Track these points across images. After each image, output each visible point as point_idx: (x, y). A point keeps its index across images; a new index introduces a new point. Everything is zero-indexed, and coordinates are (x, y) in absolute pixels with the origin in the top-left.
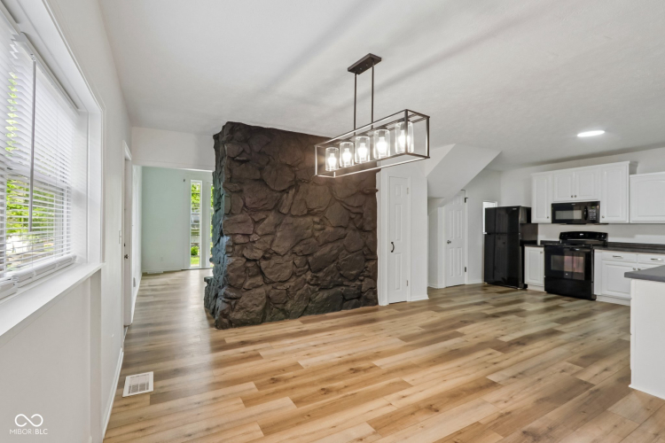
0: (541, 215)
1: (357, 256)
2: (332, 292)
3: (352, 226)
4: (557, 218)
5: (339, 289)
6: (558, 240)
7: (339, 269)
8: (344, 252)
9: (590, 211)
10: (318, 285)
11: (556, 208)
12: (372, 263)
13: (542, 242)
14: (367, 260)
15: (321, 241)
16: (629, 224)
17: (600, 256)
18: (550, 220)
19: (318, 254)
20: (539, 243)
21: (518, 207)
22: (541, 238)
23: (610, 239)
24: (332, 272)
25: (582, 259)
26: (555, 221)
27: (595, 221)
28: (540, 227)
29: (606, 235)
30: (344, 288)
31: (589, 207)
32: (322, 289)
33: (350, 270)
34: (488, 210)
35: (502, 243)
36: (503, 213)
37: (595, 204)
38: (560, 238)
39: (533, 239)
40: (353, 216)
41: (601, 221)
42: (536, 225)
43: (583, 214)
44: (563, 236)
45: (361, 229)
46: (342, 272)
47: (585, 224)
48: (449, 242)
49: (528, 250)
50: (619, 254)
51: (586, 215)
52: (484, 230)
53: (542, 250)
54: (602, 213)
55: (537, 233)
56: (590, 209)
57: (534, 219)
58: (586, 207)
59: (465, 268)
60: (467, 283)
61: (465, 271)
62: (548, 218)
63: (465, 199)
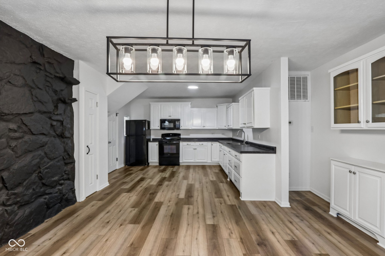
0: (155, 125)
1: (58, 161)
2: (34, 206)
3: (52, 132)
4: (163, 127)
5: (42, 200)
7: (41, 178)
8: (46, 159)
10: (16, 203)
11: (163, 121)
12: (70, 166)
13: (153, 139)
14: (66, 164)
15: (19, 152)
17: (182, 144)
18: (159, 128)
19: (16, 167)
20: (151, 140)
21: (145, 121)
24: (34, 183)
27: (178, 129)
30: (47, 197)
32: (22, 205)
33: (53, 177)
34: (127, 121)
37: (179, 120)
38: (162, 136)
40: (55, 123)
41: (180, 128)
42: (152, 130)
45: (61, 136)
46: (44, 181)
47: (173, 130)
48: (109, 143)
49: (150, 144)
50: (189, 143)
51: (175, 125)
52: (125, 134)
53: (157, 143)
54: (181, 125)
55: (150, 135)
56: (177, 123)
57: (152, 127)
58: (175, 122)
59: (117, 159)
60: (118, 168)
61: (117, 161)
62: (158, 126)
63: (117, 114)
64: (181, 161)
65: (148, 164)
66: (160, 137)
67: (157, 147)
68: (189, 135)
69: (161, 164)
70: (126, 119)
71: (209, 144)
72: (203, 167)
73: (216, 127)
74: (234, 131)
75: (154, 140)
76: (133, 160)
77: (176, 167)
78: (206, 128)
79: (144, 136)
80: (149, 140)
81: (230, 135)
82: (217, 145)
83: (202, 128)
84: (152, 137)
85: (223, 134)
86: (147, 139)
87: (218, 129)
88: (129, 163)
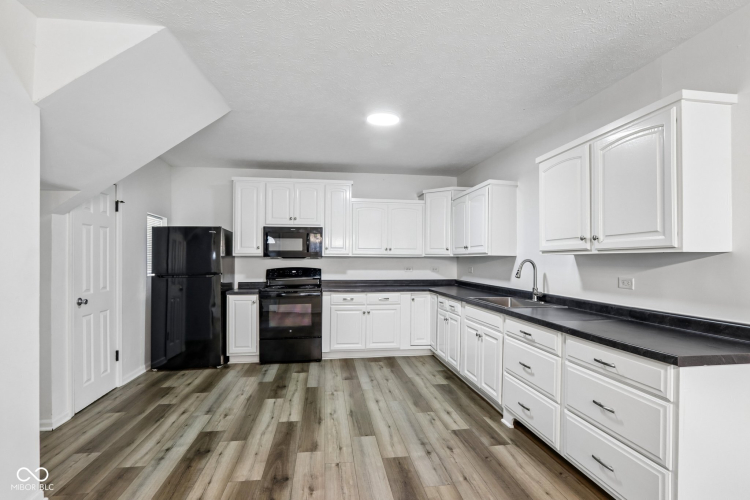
0: (248, 242)
4: (270, 249)
9: (312, 240)
11: (269, 232)
13: (242, 285)
17: (329, 299)
18: (260, 252)
20: (236, 287)
21: (218, 229)
23: (325, 277)
27: (317, 255)
28: (237, 263)
31: (311, 234)
36: (179, 237)
38: (268, 277)
41: (325, 253)
43: (303, 243)
44: (272, 274)
48: (80, 302)
49: (231, 299)
50: (348, 296)
51: (307, 245)
52: (150, 270)
53: (255, 298)
54: (326, 242)
55: (232, 272)
56: (312, 238)
57: (237, 250)
58: (308, 235)
59: (117, 352)
60: (119, 383)
61: (117, 359)
62: (258, 248)
63: (117, 203)
64: (325, 349)
65: (227, 359)
66: (263, 279)
67: (255, 308)
68: (344, 273)
69: (265, 359)
70: (154, 222)
71: (404, 297)
72: (391, 362)
73: (419, 251)
75: (246, 288)
76: (177, 347)
77: (313, 367)
78: (395, 252)
79: (214, 278)
80: (227, 289)
81: (452, 273)
82: (425, 299)
83: (382, 252)
84: (239, 278)
86: (223, 285)
87: (425, 257)
88: (165, 355)
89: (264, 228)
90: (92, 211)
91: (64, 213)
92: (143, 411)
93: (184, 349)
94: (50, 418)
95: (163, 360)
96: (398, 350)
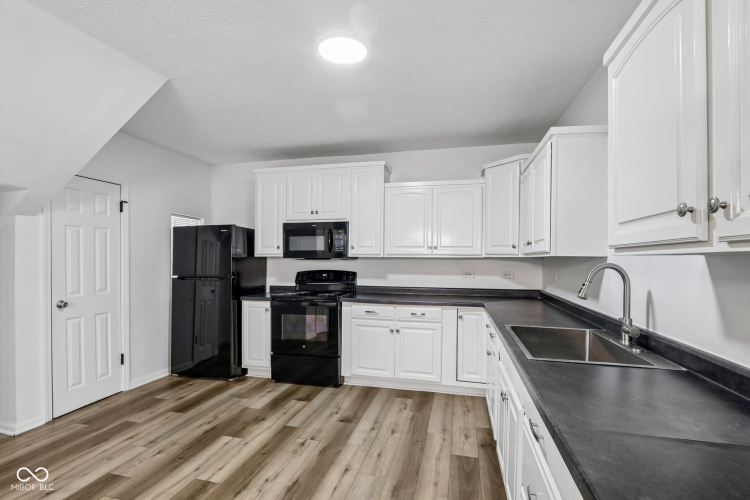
0: (269, 244)
4: (292, 249)
6: (294, 284)
9: (336, 236)
11: (292, 230)
13: (273, 289)
16: (384, 258)
17: (350, 311)
18: (280, 252)
20: (267, 292)
21: (229, 227)
22: (271, 281)
23: (360, 282)
25: (325, 318)
26: (289, 254)
27: (342, 255)
28: (270, 264)
29: (354, 274)
31: (334, 232)
34: (179, 233)
35: (209, 294)
37: (342, 226)
38: (297, 281)
39: (258, 284)
41: (351, 253)
42: (264, 259)
43: (326, 243)
44: (301, 277)
47: (329, 259)
48: (63, 305)
49: (245, 305)
50: (374, 307)
51: (331, 244)
52: (170, 272)
53: (268, 305)
54: (352, 241)
57: (260, 250)
58: (331, 232)
59: (122, 356)
60: (125, 387)
61: (122, 363)
62: (278, 247)
63: (121, 203)
64: (345, 371)
66: (292, 283)
67: (268, 316)
68: (384, 278)
70: (185, 222)
73: (478, 250)
74: (549, 263)
82: (479, 317)
83: (424, 252)
85: (506, 276)
87: (486, 258)
88: (193, 360)
89: (285, 225)
90: (82, 211)
91: (34, 214)
92: (102, 428)
93: (216, 352)
94: (15, 422)
95: (189, 365)
96: (438, 384)
